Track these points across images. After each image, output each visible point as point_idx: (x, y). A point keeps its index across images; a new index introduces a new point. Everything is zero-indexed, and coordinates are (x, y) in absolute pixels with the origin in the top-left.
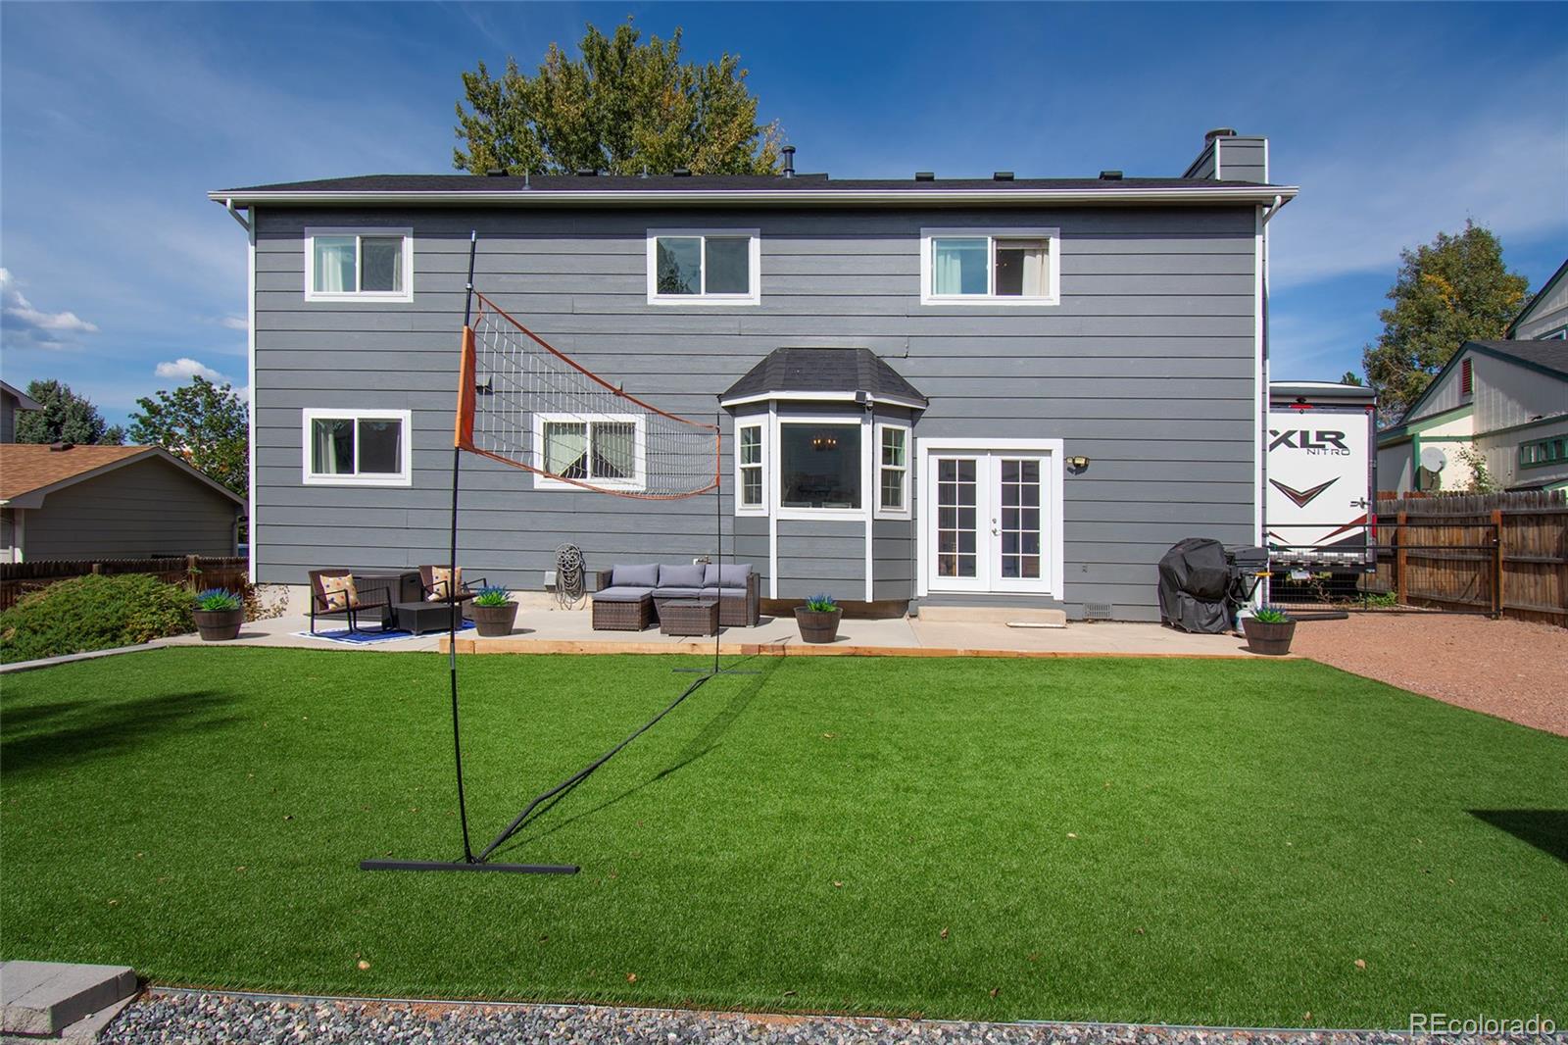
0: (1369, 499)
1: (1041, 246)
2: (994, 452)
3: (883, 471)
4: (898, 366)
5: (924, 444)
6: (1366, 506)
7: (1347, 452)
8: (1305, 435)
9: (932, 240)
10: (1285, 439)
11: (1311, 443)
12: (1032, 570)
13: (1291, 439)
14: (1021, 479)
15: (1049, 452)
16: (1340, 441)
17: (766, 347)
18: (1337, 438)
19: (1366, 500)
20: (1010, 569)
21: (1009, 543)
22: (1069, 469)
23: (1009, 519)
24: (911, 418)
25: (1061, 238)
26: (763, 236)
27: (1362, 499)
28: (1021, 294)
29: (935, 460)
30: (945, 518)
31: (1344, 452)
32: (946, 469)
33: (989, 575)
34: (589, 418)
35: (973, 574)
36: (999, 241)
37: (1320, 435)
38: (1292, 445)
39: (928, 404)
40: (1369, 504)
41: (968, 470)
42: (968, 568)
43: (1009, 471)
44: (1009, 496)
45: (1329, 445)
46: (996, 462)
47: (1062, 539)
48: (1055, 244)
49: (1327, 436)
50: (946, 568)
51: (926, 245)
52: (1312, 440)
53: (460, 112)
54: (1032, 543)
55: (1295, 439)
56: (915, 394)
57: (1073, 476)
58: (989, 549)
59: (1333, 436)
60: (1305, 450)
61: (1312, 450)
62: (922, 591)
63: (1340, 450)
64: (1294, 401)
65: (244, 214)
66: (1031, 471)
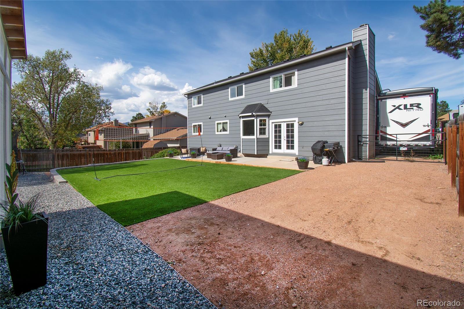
0: (431, 124)
1: (293, 74)
2: (284, 122)
3: (260, 128)
4: (266, 106)
5: (271, 121)
6: (430, 126)
7: (422, 109)
8: (405, 106)
9: (272, 78)
10: (398, 108)
11: (408, 108)
12: (292, 148)
13: (400, 107)
14: (290, 127)
15: (295, 121)
16: (420, 106)
17: (245, 105)
18: (418, 106)
19: (430, 124)
20: (288, 148)
21: (288, 142)
22: (299, 125)
23: (288, 137)
24: (268, 116)
25: (298, 71)
26: (245, 84)
27: (428, 124)
28: (291, 85)
29: (273, 125)
30: (276, 137)
31: (421, 110)
32: (276, 126)
33: (284, 149)
34: (222, 122)
35: (281, 149)
36: (285, 75)
37: (411, 105)
38: (400, 109)
39: (271, 113)
40: (431, 126)
41: (280, 126)
42: (280, 147)
43: (288, 126)
44: (288, 131)
45: (415, 108)
46: (285, 124)
47: (298, 141)
48: (296, 73)
49: (414, 105)
50: (276, 147)
51: (271, 79)
52: (408, 107)
53: (251, 60)
54: (293, 142)
55: (402, 107)
56: (269, 111)
57: (300, 126)
58: (284, 143)
59: (417, 105)
60: (406, 110)
61: (408, 110)
62: (270, 152)
63: (419, 109)
64: (402, 95)
65: (187, 96)
66: (292, 125)
